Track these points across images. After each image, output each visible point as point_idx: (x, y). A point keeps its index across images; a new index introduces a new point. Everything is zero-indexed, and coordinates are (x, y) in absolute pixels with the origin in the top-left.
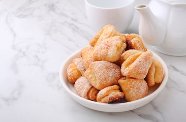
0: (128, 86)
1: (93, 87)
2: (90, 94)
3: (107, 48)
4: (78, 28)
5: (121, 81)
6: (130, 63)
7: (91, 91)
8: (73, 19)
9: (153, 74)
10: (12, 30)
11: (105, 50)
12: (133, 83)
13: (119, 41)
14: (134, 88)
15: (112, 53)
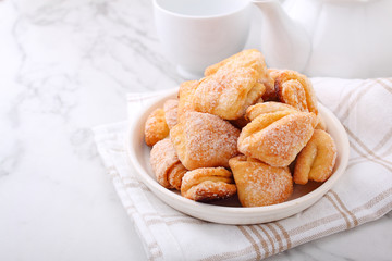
0: (246, 176)
1: (179, 162)
2: (171, 175)
3: (220, 90)
4: (145, 48)
5: (234, 163)
6: (258, 129)
7: (175, 170)
8: (139, 32)
9: (308, 160)
10: (20, 48)
11: (216, 93)
12: (255, 172)
13: (247, 79)
14: (255, 182)
15: (228, 102)
